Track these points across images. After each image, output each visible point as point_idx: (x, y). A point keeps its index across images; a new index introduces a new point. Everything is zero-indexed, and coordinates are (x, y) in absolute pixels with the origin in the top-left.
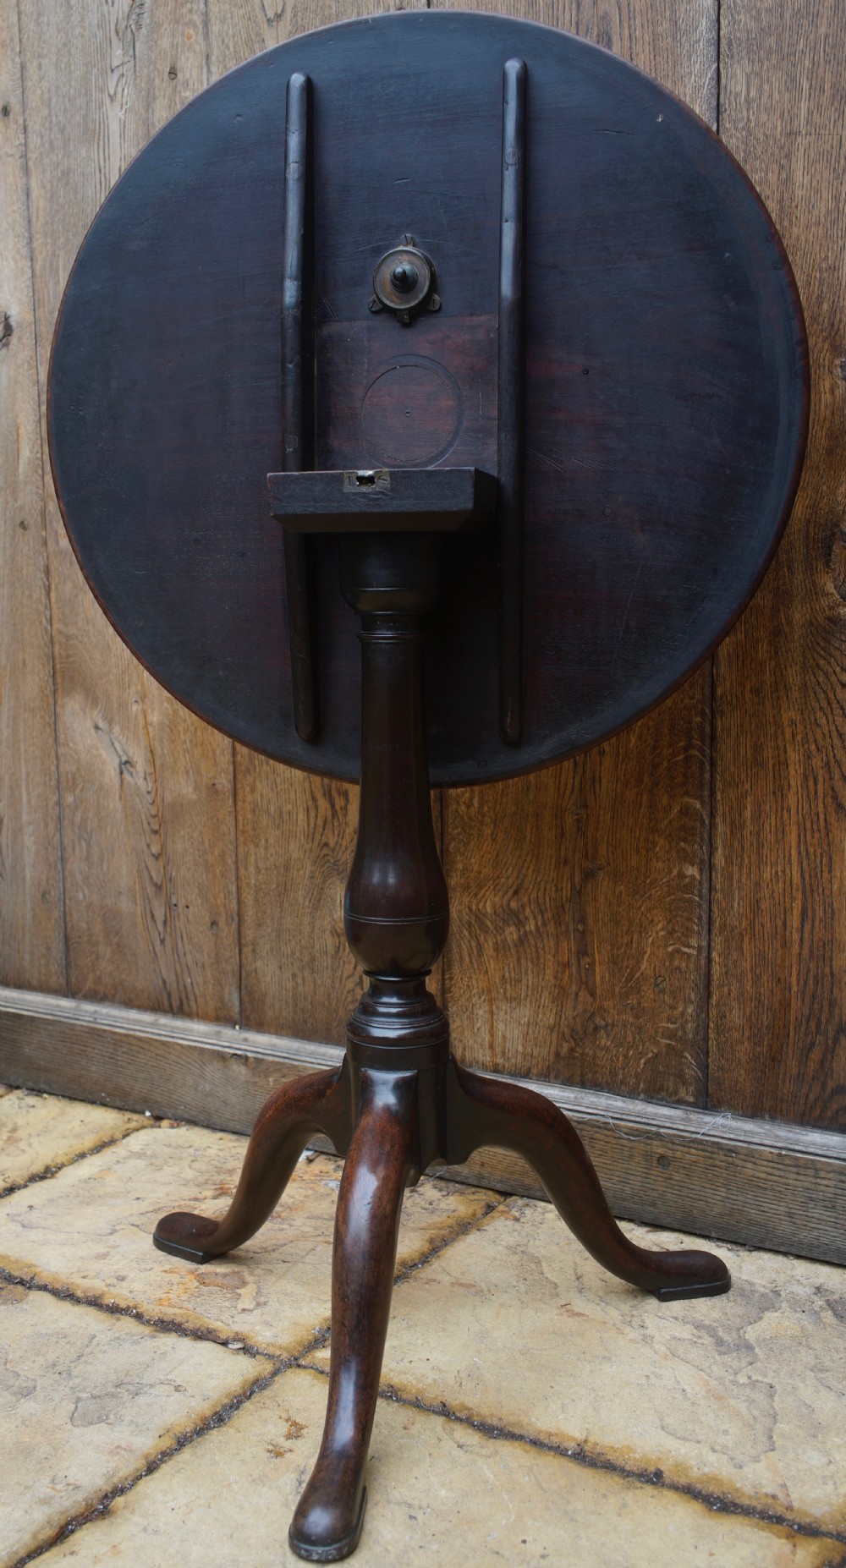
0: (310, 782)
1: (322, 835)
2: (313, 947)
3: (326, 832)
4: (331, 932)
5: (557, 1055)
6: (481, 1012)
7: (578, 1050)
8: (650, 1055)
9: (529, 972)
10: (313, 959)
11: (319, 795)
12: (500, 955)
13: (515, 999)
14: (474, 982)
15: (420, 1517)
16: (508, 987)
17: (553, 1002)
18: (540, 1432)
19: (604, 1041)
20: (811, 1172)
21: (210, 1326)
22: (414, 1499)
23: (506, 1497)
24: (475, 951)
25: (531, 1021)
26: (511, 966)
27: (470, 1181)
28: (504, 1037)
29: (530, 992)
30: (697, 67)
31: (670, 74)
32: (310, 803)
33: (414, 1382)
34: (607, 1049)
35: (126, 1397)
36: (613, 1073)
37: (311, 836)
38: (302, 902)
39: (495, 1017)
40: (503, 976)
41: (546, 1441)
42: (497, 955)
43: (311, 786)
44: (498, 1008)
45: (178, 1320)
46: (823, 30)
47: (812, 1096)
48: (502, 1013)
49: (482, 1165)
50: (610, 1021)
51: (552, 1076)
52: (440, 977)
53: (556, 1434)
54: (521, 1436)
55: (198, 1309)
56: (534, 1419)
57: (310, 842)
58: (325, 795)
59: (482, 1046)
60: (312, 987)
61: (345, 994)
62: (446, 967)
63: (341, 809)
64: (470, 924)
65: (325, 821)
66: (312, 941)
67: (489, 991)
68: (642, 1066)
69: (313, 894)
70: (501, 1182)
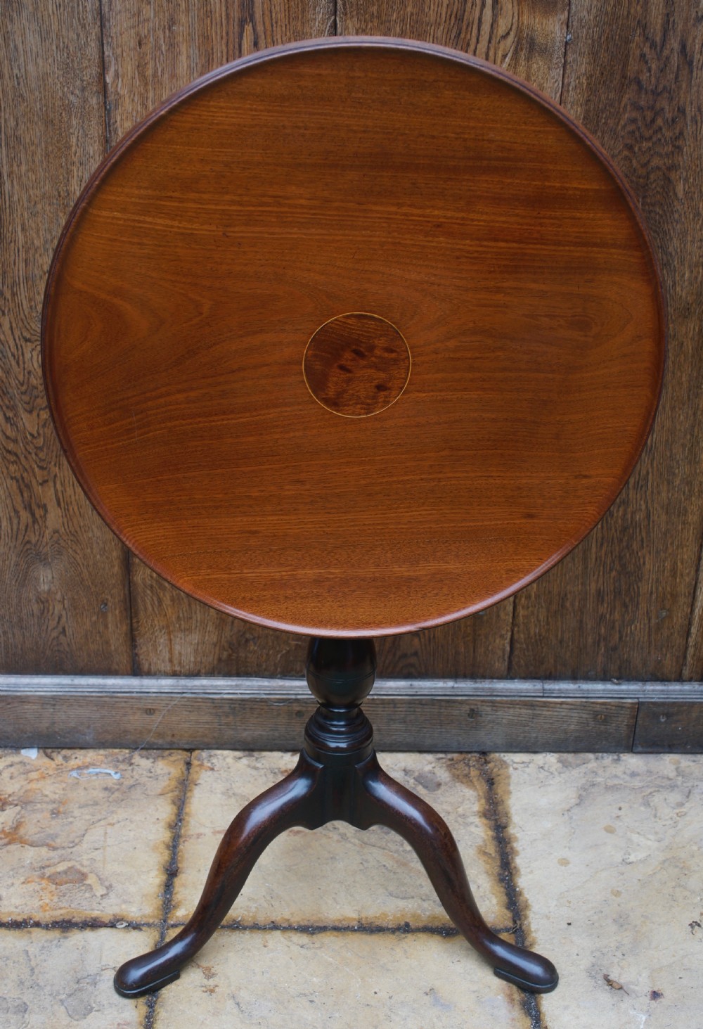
0: (12, 499)
1: (24, 536)
2: (21, 612)
3: (28, 533)
4: (36, 601)
5: (220, 660)
6: (162, 640)
7: (234, 654)
8: (284, 652)
9: (198, 612)
10: (21, 620)
11: (20, 508)
12: (175, 604)
13: (188, 630)
14: (156, 622)
15: (315, 999)
16: (182, 622)
17: (216, 628)
18: (334, 921)
19: (252, 647)
20: (392, 705)
21: (93, 916)
22: (304, 990)
23: (348, 970)
24: (156, 603)
25: (200, 641)
26: (184, 609)
27: (165, 747)
28: (180, 654)
29: (198, 624)
30: (321, 16)
31: (300, 17)
32: (12, 514)
33: (246, 913)
34: (255, 652)
35: (91, 988)
36: (259, 665)
37: (14, 537)
38: (9, 582)
39: (173, 642)
40: (179, 617)
41: (340, 925)
42: (174, 604)
43: (12, 503)
44: (175, 636)
45: (67, 918)
46: (409, 9)
47: (387, 661)
48: (178, 639)
49: (173, 735)
50: (257, 635)
51: (216, 673)
52: (129, 621)
53: (344, 919)
54: (324, 927)
55: (72, 905)
56: (326, 914)
57: (14, 540)
58: (25, 508)
59: (163, 661)
60: (21, 639)
61: (50, 640)
62: (133, 615)
63: (41, 517)
64: (152, 587)
65: (27, 526)
66: (19, 608)
67: (168, 627)
68: (278, 659)
69: (18, 577)
70: (187, 743)
